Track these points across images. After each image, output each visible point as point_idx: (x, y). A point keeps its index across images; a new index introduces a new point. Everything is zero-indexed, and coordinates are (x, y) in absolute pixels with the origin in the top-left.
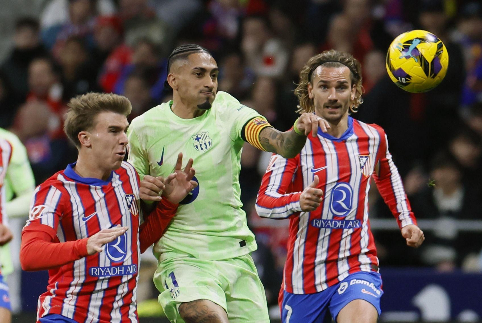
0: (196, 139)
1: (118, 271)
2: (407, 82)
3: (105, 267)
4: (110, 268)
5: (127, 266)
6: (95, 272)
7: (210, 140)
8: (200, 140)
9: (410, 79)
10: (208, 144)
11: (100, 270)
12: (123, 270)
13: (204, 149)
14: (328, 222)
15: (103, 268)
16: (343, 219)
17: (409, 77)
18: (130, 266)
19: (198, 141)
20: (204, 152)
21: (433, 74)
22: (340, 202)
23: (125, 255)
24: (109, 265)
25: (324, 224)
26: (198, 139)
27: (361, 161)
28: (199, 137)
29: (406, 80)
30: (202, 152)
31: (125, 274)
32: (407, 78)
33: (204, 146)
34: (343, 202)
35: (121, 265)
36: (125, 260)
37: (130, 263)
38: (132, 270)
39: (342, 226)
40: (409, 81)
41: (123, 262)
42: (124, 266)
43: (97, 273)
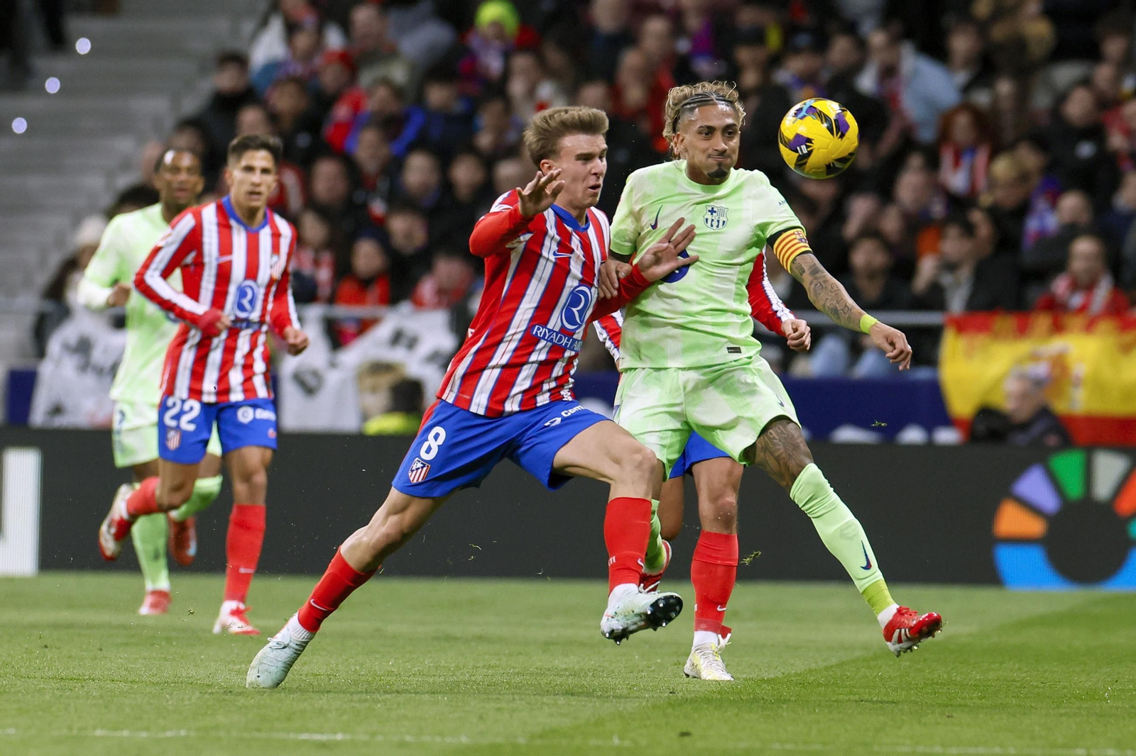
0: (709, 211)
1: (564, 341)
2: (809, 149)
3: (552, 330)
4: (557, 333)
5: (576, 340)
6: (539, 332)
7: (726, 220)
8: (714, 214)
9: (812, 143)
10: (721, 223)
11: (545, 332)
12: (569, 343)
13: (715, 227)
15: (550, 330)
17: (809, 140)
18: (578, 341)
19: (712, 214)
20: (712, 231)
21: (840, 134)
23: (580, 326)
24: (557, 330)
26: (712, 211)
28: (715, 210)
29: (807, 147)
30: (709, 230)
31: (569, 349)
32: (808, 144)
33: (715, 223)
35: (569, 334)
36: (577, 331)
37: (580, 338)
38: (577, 347)
40: (811, 146)
41: (574, 333)
42: (573, 339)
43: (541, 333)
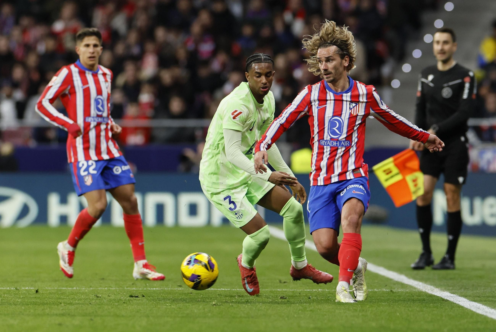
14: (328, 142)
16: (337, 140)
22: (335, 129)
25: (326, 143)
27: (351, 105)
34: (336, 129)
39: (337, 145)
